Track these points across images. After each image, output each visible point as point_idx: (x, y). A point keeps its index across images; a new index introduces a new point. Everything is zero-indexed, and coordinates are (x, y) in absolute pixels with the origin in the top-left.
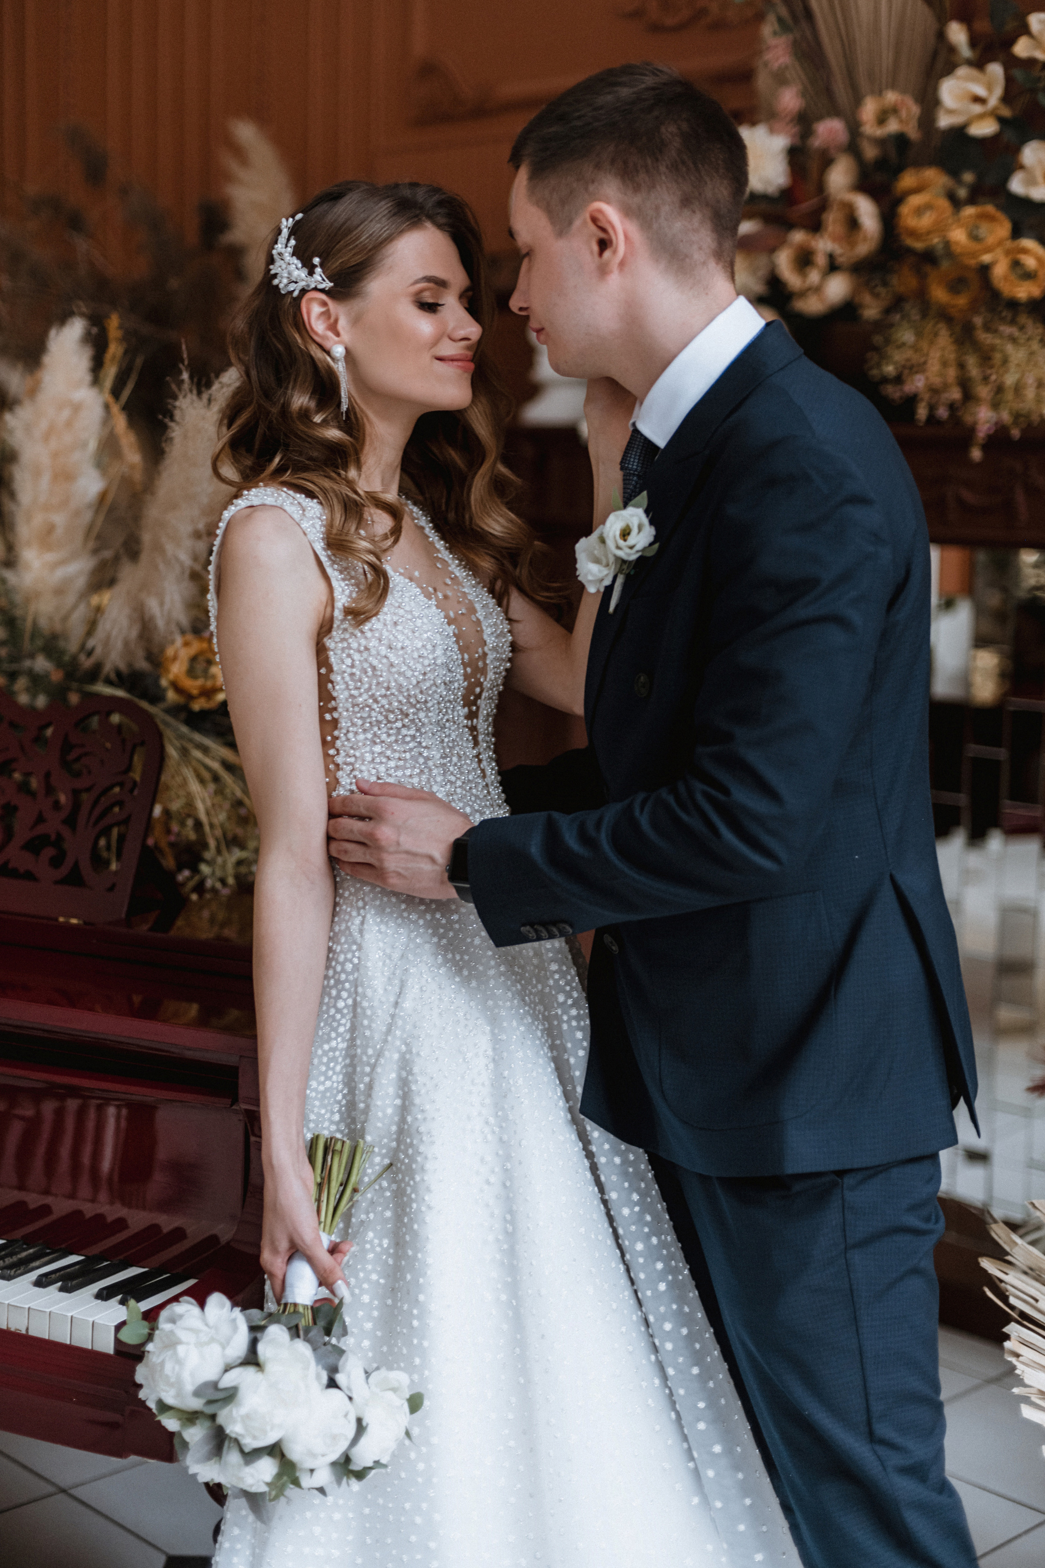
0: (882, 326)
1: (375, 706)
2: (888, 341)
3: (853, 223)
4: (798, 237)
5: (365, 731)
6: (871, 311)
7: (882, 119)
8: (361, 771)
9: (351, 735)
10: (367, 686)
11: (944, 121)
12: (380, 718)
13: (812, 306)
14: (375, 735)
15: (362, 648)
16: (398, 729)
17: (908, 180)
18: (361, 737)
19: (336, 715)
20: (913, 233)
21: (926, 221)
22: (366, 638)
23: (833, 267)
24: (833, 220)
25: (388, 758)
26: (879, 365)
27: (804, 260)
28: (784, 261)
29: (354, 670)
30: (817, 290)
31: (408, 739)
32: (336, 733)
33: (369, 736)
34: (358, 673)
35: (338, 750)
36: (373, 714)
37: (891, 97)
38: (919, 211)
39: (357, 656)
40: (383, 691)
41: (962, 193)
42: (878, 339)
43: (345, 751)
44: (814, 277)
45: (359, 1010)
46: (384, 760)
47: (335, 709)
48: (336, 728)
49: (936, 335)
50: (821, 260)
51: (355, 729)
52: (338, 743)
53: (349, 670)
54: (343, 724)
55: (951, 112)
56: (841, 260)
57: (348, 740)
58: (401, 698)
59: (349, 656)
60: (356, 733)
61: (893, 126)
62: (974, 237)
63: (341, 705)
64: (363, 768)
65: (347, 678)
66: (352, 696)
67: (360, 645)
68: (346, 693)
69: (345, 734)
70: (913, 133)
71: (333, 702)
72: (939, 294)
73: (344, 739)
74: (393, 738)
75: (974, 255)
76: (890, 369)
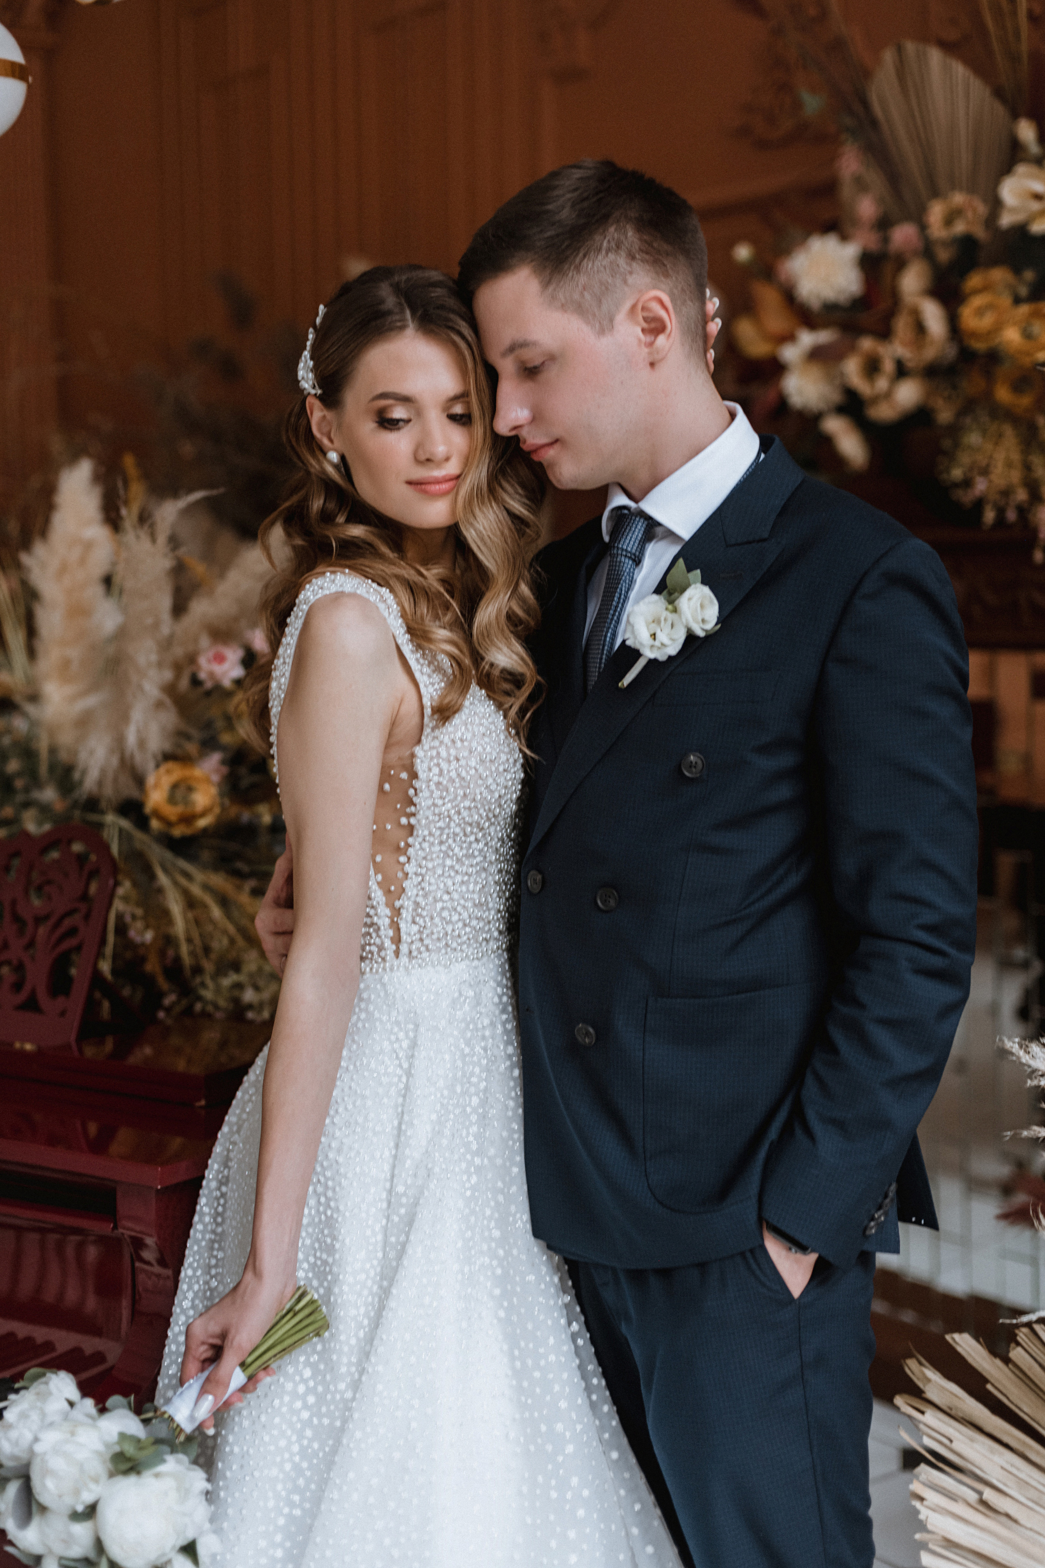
0: (955, 430)
1: (456, 817)
2: (957, 445)
3: (920, 328)
4: (867, 344)
5: (441, 843)
6: (945, 415)
7: (949, 221)
8: (430, 884)
9: (426, 845)
10: (452, 797)
11: (1006, 220)
12: (458, 830)
13: (883, 412)
14: (449, 847)
15: (452, 758)
16: (471, 843)
17: (974, 280)
18: (436, 848)
19: (413, 821)
20: (974, 335)
21: (986, 322)
22: (457, 749)
23: (902, 371)
24: (902, 325)
25: (457, 872)
26: (948, 470)
27: (872, 367)
28: (852, 368)
29: (441, 779)
30: (888, 395)
31: (476, 853)
32: (410, 840)
33: (444, 848)
34: (445, 782)
35: (409, 859)
36: (452, 824)
37: (958, 198)
38: (980, 312)
39: (444, 766)
40: (467, 803)
41: (1023, 291)
42: (946, 443)
43: (416, 860)
44: (882, 384)
45: (403, 1139)
46: (452, 874)
47: (414, 815)
48: (411, 834)
49: (1000, 436)
50: (888, 366)
51: (432, 839)
52: (411, 851)
53: (436, 779)
54: (421, 832)
55: (1013, 210)
56: (910, 365)
57: (422, 849)
58: (481, 811)
59: (438, 765)
60: (432, 844)
61: (960, 228)
62: (1027, 335)
63: (421, 812)
64: (433, 881)
65: (433, 787)
66: (435, 805)
67: (449, 755)
68: (430, 802)
69: (420, 844)
70: (980, 233)
71: (413, 809)
72: (1003, 394)
73: (418, 846)
74: (465, 852)
75: (1028, 354)
76: (957, 473)
